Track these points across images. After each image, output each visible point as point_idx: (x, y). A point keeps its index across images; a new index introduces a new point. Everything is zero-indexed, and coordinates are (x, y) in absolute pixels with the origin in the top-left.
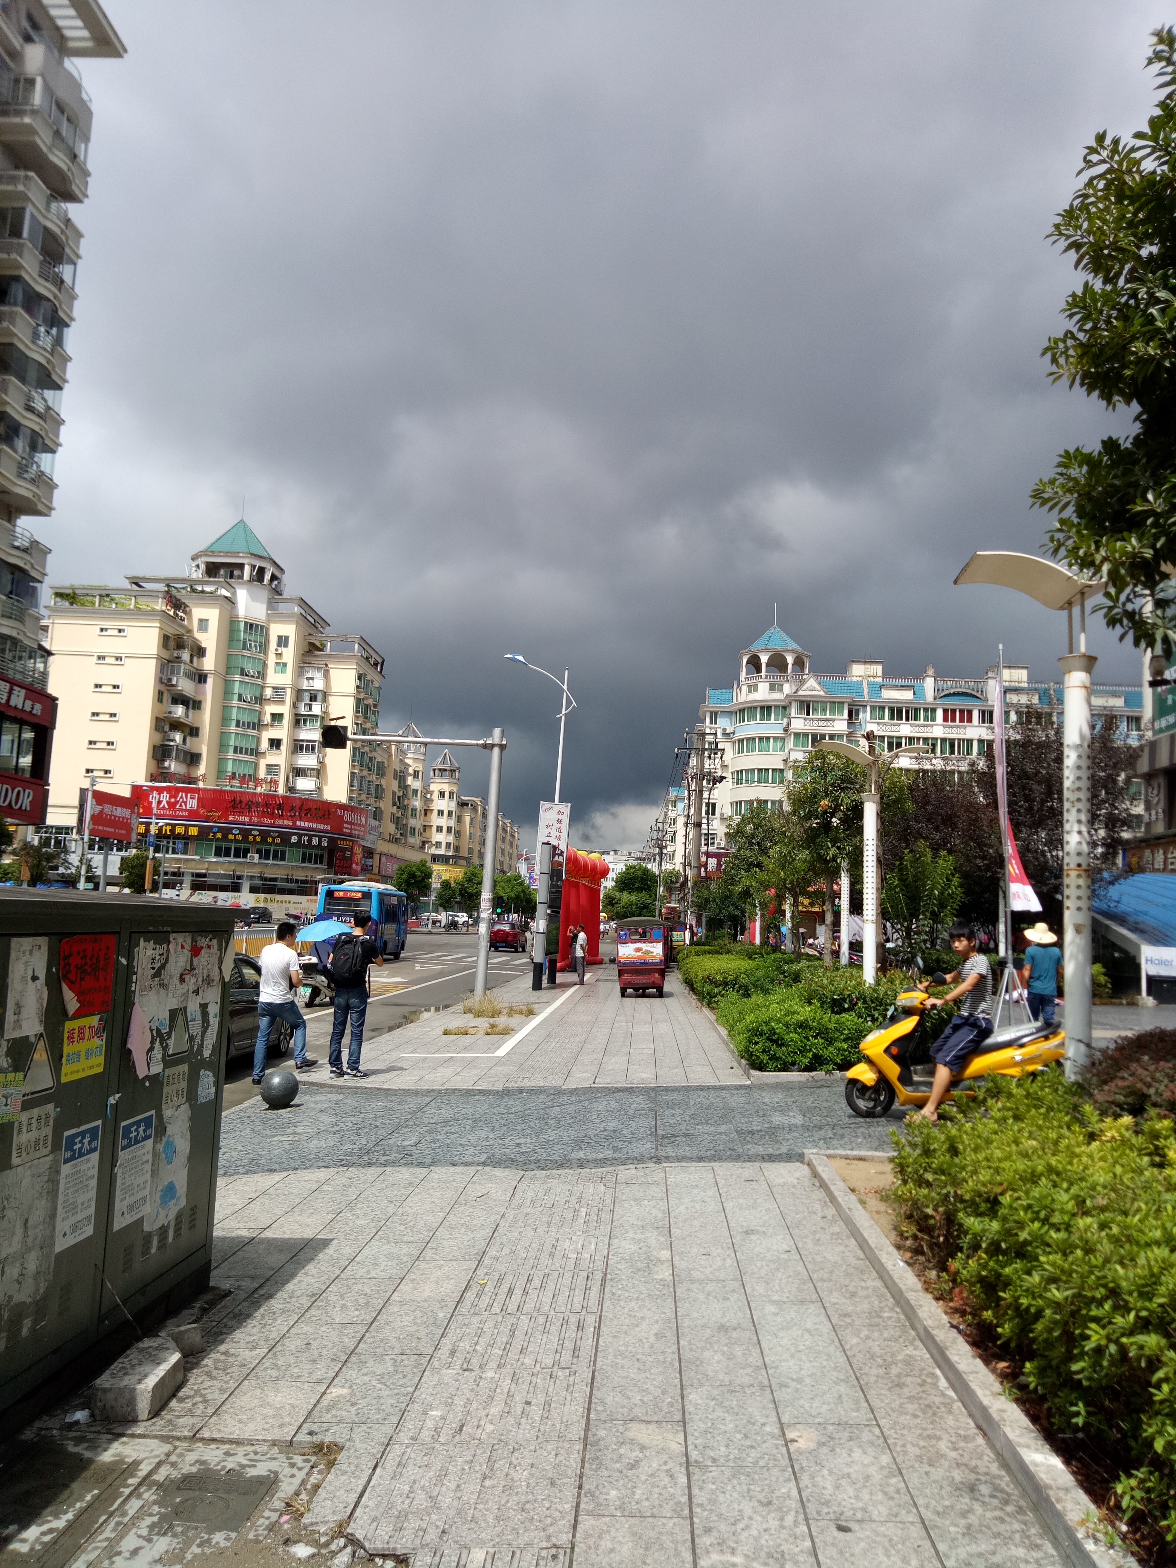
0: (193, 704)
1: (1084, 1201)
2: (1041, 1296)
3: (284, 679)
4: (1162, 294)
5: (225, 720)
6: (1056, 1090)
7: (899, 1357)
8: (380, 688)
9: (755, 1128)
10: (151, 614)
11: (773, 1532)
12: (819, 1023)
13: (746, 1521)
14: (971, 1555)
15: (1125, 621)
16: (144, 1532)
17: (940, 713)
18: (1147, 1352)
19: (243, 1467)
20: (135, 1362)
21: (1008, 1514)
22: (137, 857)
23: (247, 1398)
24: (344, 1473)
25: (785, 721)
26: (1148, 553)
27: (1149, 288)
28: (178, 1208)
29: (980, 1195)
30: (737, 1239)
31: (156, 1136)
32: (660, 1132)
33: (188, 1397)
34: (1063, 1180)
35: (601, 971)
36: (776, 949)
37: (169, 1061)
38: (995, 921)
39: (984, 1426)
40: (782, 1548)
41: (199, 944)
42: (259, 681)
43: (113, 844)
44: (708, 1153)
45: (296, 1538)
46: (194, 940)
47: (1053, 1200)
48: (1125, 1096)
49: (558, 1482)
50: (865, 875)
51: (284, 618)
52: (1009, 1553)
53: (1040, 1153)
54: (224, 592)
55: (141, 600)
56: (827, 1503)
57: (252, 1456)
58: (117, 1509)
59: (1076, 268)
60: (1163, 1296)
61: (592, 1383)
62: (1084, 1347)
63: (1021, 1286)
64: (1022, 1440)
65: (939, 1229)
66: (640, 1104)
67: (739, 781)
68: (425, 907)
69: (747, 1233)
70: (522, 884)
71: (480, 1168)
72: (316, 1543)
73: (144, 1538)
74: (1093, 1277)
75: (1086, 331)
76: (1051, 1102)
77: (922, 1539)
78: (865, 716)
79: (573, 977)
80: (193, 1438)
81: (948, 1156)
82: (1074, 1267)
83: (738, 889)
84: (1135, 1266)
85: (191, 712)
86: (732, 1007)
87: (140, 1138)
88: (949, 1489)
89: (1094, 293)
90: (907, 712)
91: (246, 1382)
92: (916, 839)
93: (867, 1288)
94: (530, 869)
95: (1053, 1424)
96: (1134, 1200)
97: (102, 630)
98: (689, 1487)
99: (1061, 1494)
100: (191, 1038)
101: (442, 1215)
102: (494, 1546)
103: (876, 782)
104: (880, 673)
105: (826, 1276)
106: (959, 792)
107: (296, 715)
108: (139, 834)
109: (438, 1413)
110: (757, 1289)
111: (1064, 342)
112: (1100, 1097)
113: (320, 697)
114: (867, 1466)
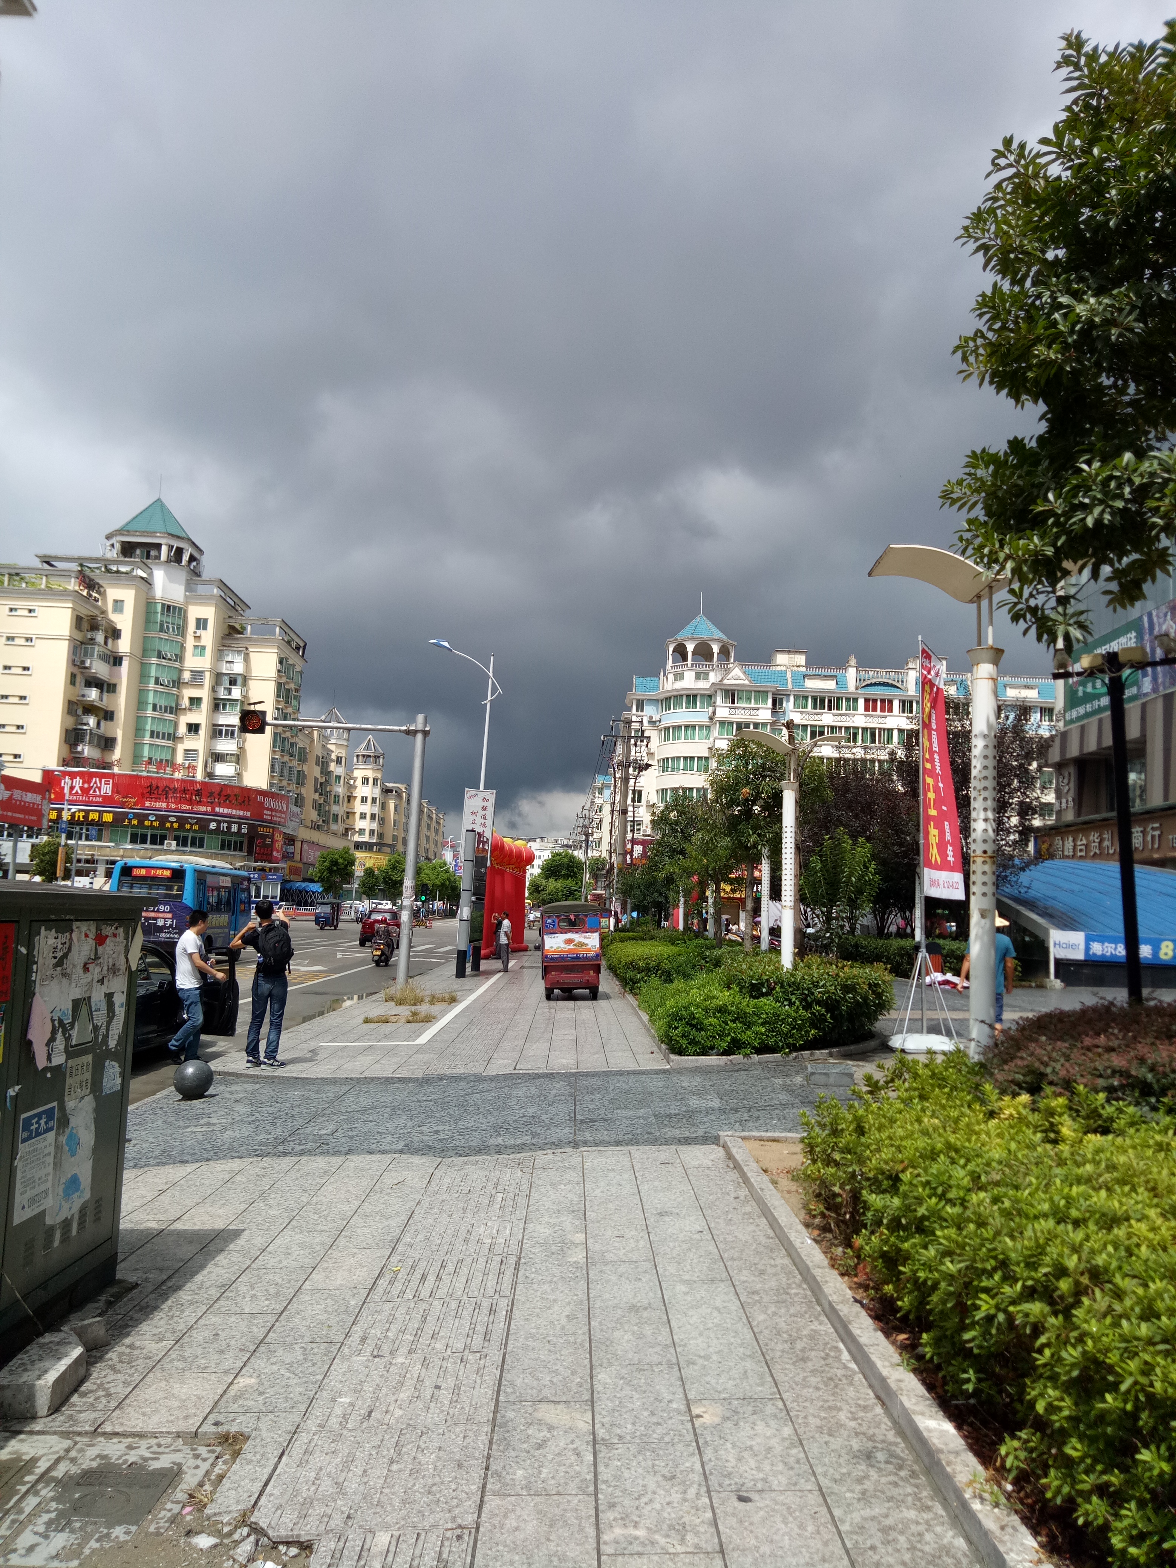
0: (108, 687)
1: (979, 1177)
2: (937, 1270)
3: (204, 662)
4: (1064, 300)
5: (141, 704)
6: (960, 1071)
7: (805, 1332)
8: (302, 672)
9: (673, 1112)
10: (63, 594)
11: (675, 1505)
12: (737, 1008)
13: (649, 1496)
14: (865, 1519)
15: (1028, 616)
16: (41, 1529)
17: (861, 703)
18: (1032, 1319)
19: (146, 1460)
20: (35, 1357)
21: (902, 1479)
22: (48, 844)
23: (152, 1391)
24: (250, 1462)
25: (711, 709)
26: (1049, 551)
27: (1053, 292)
28: (82, 1200)
29: (883, 1173)
30: (651, 1221)
31: (58, 1128)
32: (579, 1117)
33: (91, 1392)
34: (961, 1157)
35: (526, 958)
36: (700, 933)
37: (72, 1052)
38: (912, 907)
39: (883, 1396)
40: (683, 1520)
41: (104, 933)
42: (177, 665)
43: (22, 830)
44: (626, 1137)
45: (198, 1529)
46: (98, 929)
47: (950, 1177)
48: (1024, 1075)
49: (465, 1464)
50: (784, 861)
51: (202, 600)
52: (901, 1516)
53: (941, 1131)
54: (141, 573)
55: (52, 580)
56: (729, 1475)
57: (155, 1449)
58: (12, 1507)
59: (984, 270)
60: (1048, 1266)
61: (503, 1366)
62: (974, 1316)
63: (919, 1260)
64: (917, 1408)
65: (846, 1206)
66: (560, 1089)
67: (665, 769)
68: (348, 895)
69: (661, 1214)
70: (447, 871)
71: (397, 1156)
72: (219, 1533)
73: (40, 1534)
74: (984, 1250)
75: (994, 330)
76: (955, 1081)
77: (819, 1506)
78: (789, 705)
79: (498, 964)
80: (95, 1433)
81: (855, 1135)
82: (967, 1240)
83: (662, 875)
84: (1023, 1238)
85: (105, 695)
86: (654, 992)
87: (41, 1130)
88: (847, 1457)
89: (1002, 294)
90: (830, 701)
91: (151, 1375)
92: (837, 826)
93: (776, 1266)
94: (455, 857)
95: (946, 1392)
96: (1026, 1174)
97: (11, 610)
98: (595, 1465)
99: (952, 1457)
100: (96, 1029)
101: (357, 1203)
102: (399, 1529)
103: (795, 770)
104: (803, 663)
105: (736, 1255)
106: (878, 781)
107: (215, 699)
108: (51, 820)
109: (348, 1400)
110: (669, 1269)
111: (974, 340)
112: (1000, 1076)
113: (240, 681)
114: (769, 1438)
